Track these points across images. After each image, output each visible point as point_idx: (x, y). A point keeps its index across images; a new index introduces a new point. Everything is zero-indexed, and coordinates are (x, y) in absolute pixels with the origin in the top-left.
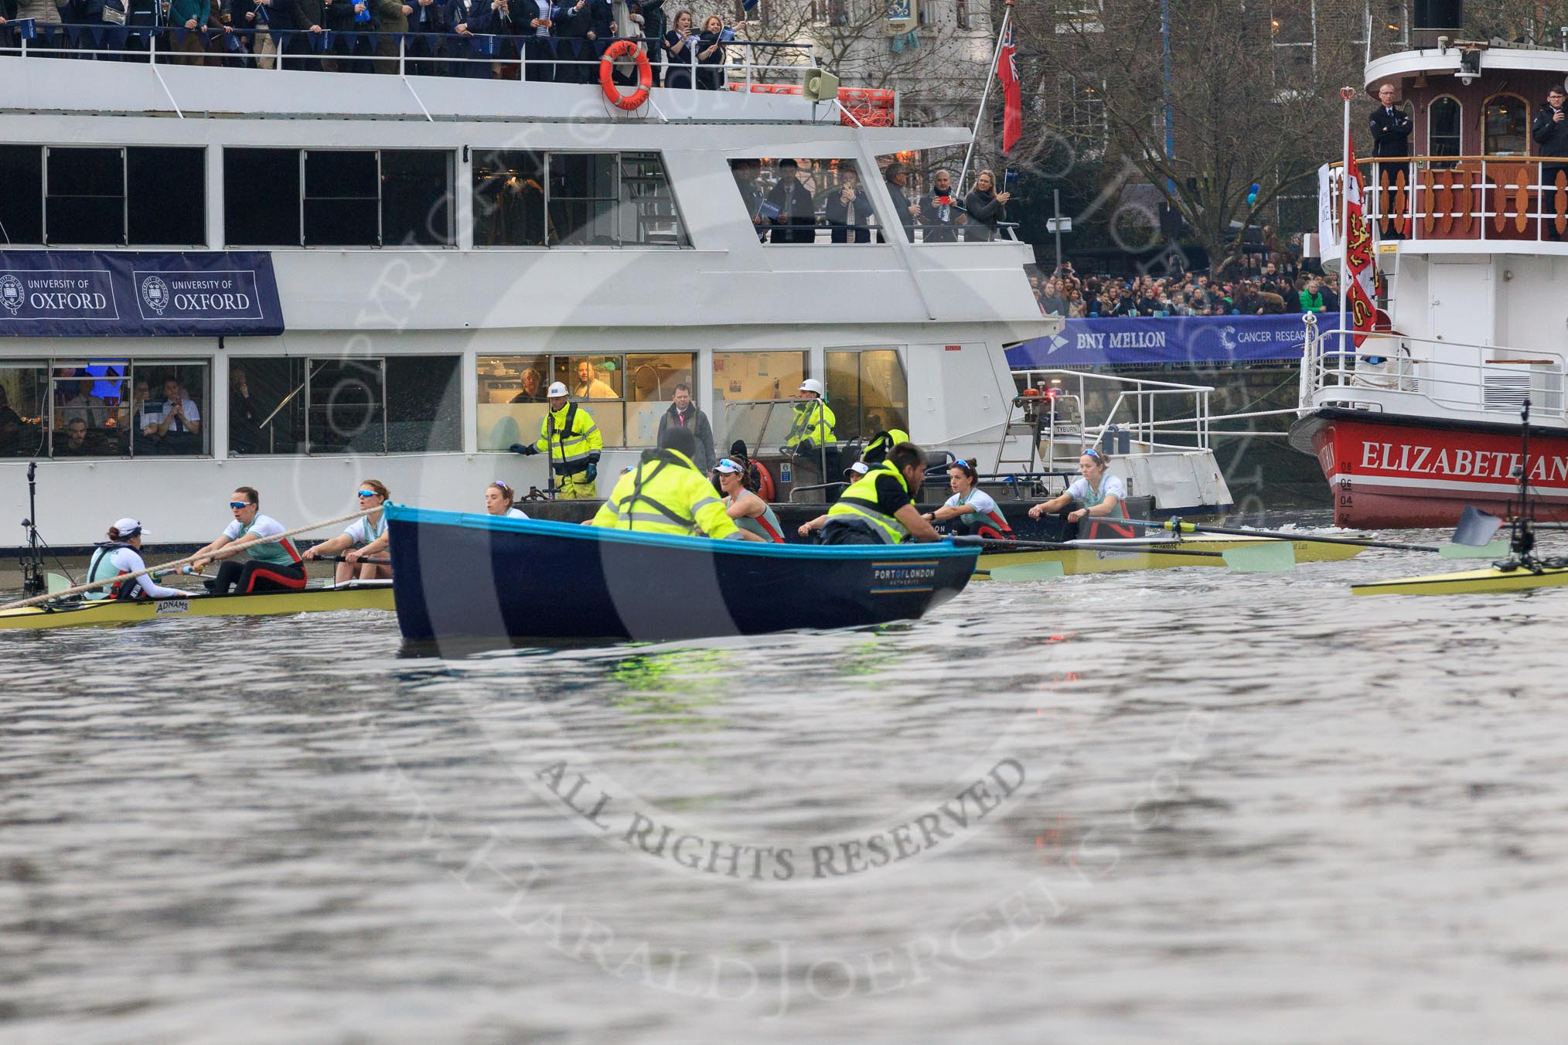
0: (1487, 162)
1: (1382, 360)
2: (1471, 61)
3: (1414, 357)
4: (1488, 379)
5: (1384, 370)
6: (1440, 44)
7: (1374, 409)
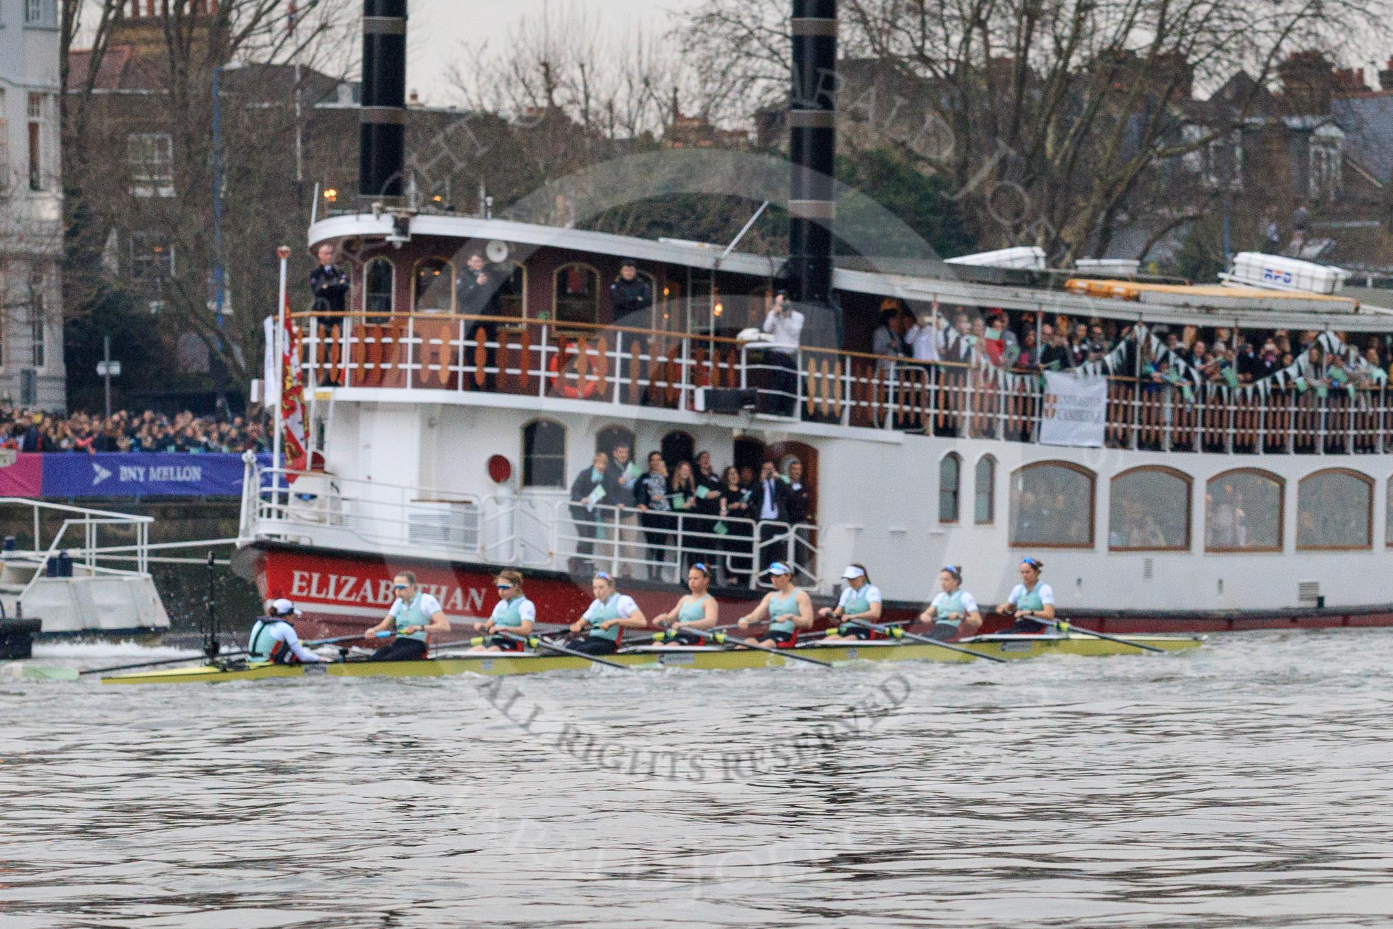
0: (416, 319)
1: (313, 497)
2: (401, 226)
3: (344, 494)
4: (412, 517)
5: (314, 507)
6: (375, 210)
7: (304, 542)
